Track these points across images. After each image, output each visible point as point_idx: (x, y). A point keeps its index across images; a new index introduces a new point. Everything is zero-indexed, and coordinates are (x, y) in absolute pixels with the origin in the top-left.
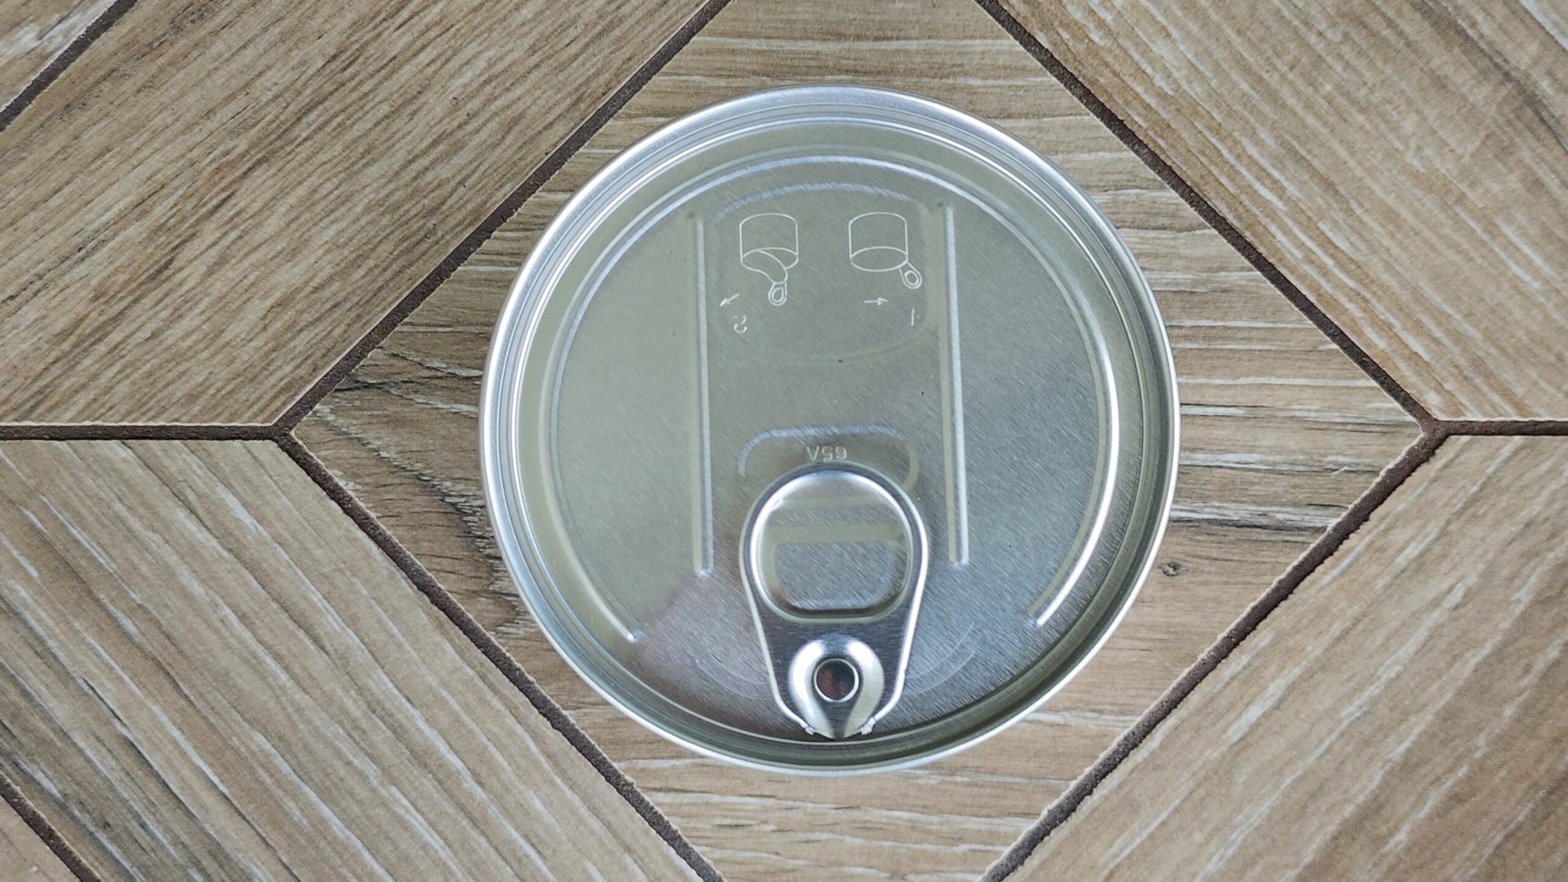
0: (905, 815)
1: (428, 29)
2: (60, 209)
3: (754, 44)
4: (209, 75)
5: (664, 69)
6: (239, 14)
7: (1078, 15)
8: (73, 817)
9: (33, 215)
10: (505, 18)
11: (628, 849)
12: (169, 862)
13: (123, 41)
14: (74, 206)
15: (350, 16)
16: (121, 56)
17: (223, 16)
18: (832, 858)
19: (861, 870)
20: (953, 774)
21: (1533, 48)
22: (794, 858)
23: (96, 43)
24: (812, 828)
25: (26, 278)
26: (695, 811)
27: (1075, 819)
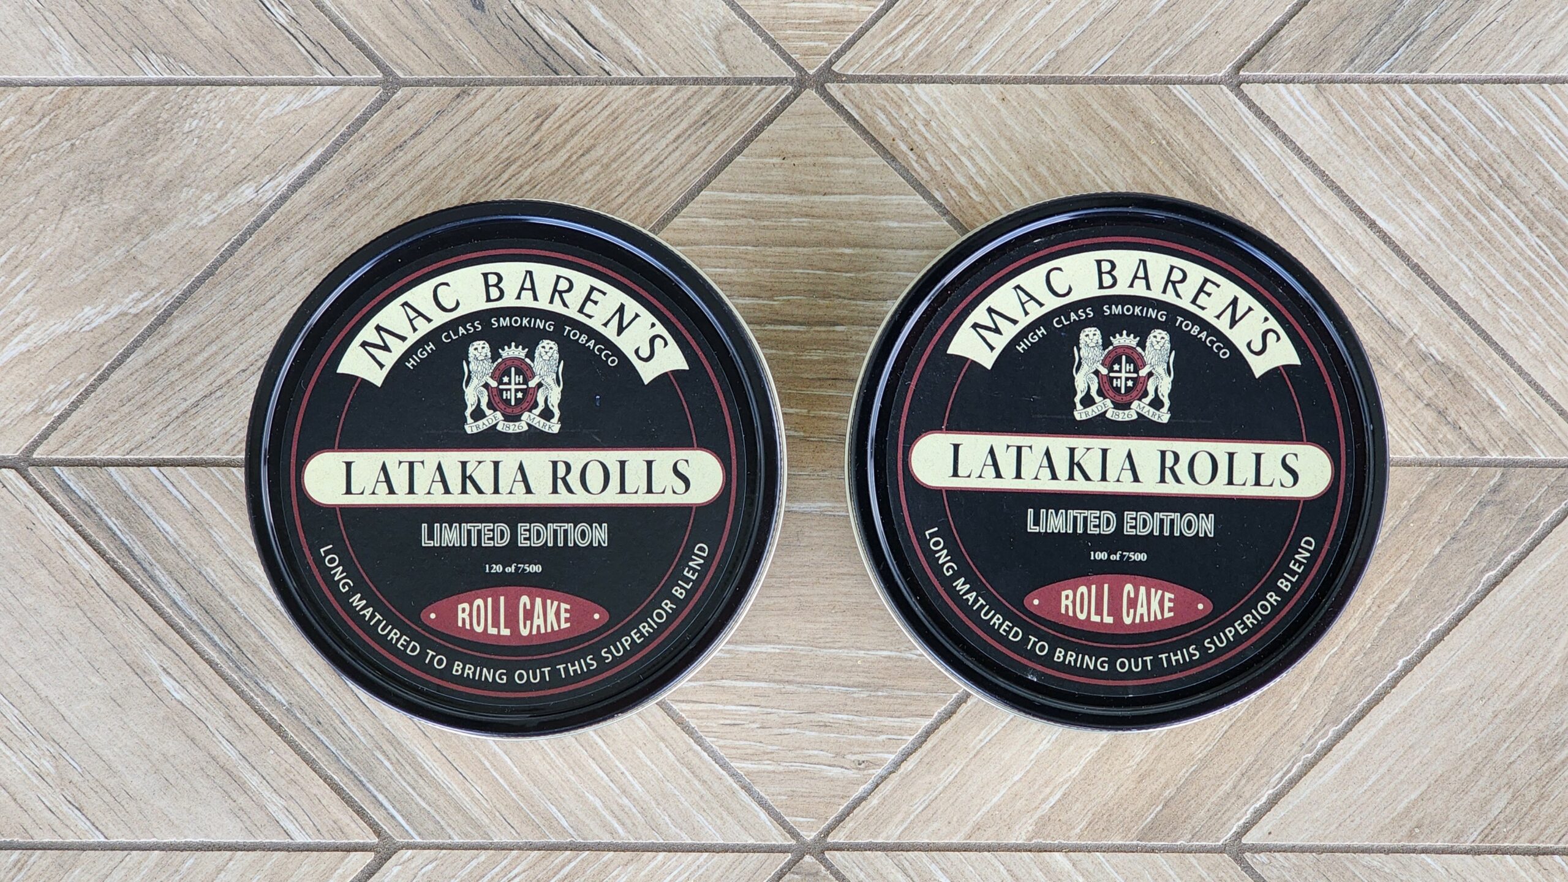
0: (845, 717)
1: (521, 187)
2: (273, 310)
3: (743, 197)
4: (373, 218)
5: (682, 214)
6: (393, 176)
7: (962, 180)
8: (297, 718)
9: (255, 314)
10: (574, 179)
11: (663, 739)
12: (361, 747)
13: (314, 195)
14: (284, 308)
15: (469, 178)
16: (313, 205)
17: (383, 177)
18: (797, 745)
19: (816, 752)
20: (877, 690)
21: (1262, 207)
22: (771, 744)
23: (295, 196)
24: (784, 725)
25: (252, 358)
26: (705, 714)
27: (955, 718)
